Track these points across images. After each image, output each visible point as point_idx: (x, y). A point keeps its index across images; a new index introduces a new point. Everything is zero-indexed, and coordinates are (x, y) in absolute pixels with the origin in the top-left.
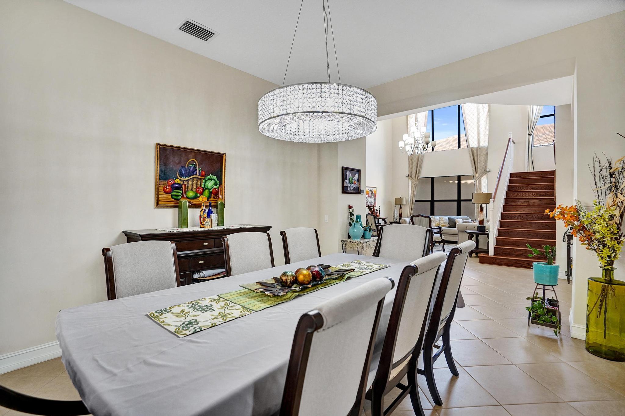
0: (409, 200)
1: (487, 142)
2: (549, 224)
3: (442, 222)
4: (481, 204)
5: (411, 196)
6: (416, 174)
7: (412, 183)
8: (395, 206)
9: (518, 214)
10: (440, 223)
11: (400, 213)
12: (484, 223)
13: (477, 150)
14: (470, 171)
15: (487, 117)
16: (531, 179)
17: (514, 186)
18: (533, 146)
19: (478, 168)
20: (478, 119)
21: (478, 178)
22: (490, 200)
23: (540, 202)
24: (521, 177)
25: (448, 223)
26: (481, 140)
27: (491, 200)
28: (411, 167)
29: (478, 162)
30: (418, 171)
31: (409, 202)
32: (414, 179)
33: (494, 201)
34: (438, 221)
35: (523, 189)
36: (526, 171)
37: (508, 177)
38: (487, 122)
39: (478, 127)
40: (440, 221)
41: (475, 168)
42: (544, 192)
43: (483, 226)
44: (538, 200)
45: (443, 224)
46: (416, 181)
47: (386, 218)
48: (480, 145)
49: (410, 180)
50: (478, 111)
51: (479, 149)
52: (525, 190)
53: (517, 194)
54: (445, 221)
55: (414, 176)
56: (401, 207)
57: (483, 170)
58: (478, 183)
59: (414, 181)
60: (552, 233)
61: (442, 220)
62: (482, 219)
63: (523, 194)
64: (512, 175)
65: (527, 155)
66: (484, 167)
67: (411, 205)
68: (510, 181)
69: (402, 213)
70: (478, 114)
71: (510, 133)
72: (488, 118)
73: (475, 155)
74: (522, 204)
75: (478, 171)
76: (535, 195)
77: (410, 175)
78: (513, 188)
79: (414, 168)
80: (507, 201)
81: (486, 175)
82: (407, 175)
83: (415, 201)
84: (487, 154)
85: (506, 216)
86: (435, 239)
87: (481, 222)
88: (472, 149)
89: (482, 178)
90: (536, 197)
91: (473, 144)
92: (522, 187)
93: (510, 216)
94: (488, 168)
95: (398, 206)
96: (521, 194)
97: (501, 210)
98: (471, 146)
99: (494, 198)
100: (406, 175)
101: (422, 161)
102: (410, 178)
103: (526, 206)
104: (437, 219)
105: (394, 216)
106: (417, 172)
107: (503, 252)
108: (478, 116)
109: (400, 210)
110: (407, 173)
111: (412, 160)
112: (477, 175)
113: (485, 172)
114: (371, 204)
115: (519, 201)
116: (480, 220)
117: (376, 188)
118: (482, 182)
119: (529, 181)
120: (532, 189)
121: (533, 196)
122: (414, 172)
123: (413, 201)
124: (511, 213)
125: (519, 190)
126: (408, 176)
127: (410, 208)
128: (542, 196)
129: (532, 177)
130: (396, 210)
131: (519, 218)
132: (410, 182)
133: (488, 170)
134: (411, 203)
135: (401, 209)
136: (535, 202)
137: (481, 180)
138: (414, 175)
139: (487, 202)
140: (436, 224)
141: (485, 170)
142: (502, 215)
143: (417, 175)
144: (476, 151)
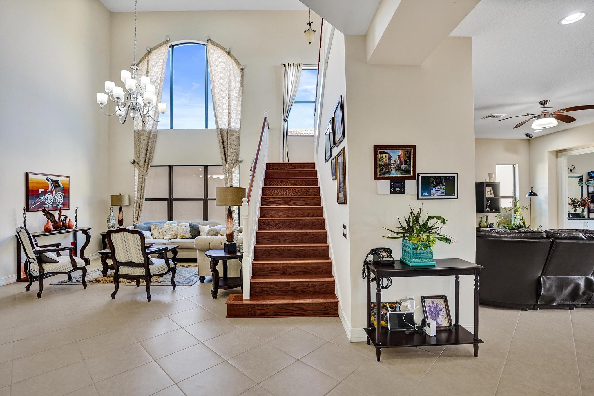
0: (136, 199)
1: (239, 123)
2: (318, 233)
3: (180, 231)
4: (230, 207)
5: (138, 192)
6: (145, 161)
7: (139, 172)
8: (111, 209)
9: (280, 221)
10: (178, 233)
11: (120, 219)
12: (235, 238)
13: (227, 132)
14: (218, 159)
15: (239, 92)
16: (289, 172)
17: (271, 180)
18: (288, 134)
19: (229, 156)
20: (229, 92)
21: (229, 169)
22: (243, 200)
23: (303, 202)
24: (278, 168)
25: (189, 232)
26: (232, 120)
27: (245, 200)
28: (138, 148)
29: (228, 148)
30: (148, 155)
31: (135, 201)
32: (142, 167)
33: (248, 202)
34: (175, 229)
35: (282, 185)
36: (281, 162)
37: (264, 168)
38: (239, 98)
39: (228, 102)
40: (178, 229)
41: (225, 156)
42: (305, 189)
43: (233, 243)
44: (300, 200)
45: (182, 235)
46: (145, 169)
47: (90, 229)
48: (231, 126)
49: (136, 169)
50: (229, 82)
51: (229, 131)
52: (283, 185)
53: (275, 190)
54: (185, 229)
55: (142, 163)
56: (121, 209)
57: (234, 160)
58: (228, 176)
59: (142, 169)
60: (325, 248)
61: (182, 228)
62: (232, 232)
63: (283, 190)
64: (268, 165)
65: (282, 144)
66: (236, 156)
67: (138, 206)
68: (267, 174)
69: (122, 219)
70: (229, 86)
71: (266, 112)
72: (241, 93)
73: (225, 138)
74: (283, 205)
75: (229, 159)
76: (295, 192)
77: (136, 161)
78: (271, 183)
79: (143, 151)
80: (264, 200)
81: (238, 166)
82: (132, 161)
83: (144, 200)
84: (239, 138)
85: (264, 224)
86: (155, 271)
87: (230, 237)
88: (221, 130)
89: (234, 170)
90: (297, 195)
91: (223, 125)
92: (280, 182)
93: (270, 223)
94: (240, 157)
95: (117, 208)
96: (280, 191)
97: (256, 215)
98: (220, 127)
99: (249, 197)
100: (130, 160)
101: (155, 140)
102: (137, 165)
103: (288, 209)
104: (175, 227)
105: (108, 224)
106: (147, 157)
107: (264, 289)
108: (229, 88)
109: (119, 214)
110: (132, 157)
111: (139, 138)
112: (227, 165)
113: (237, 162)
114: (55, 205)
115: (278, 201)
116: (228, 233)
117: (69, 177)
118: (233, 175)
119: (287, 174)
120: (291, 184)
121: (294, 193)
122: (143, 156)
123: (140, 200)
124: (270, 219)
125: (277, 185)
126: (134, 162)
127: (136, 211)
128: (304, 194)
129: (290, 169)
130: (112, 215)
131: (281, 225)
132: (137, 172)
133: (240, 159)
134: (139, 202)
135: (121, 213)
136: (297, 202)
137: (232, 173)
138: (143, 161)
139: (239, 203)
140: (173, 234)
141: (237, 160)
142: (258, 222)
143: (147, 161)
144: (226, 134)
